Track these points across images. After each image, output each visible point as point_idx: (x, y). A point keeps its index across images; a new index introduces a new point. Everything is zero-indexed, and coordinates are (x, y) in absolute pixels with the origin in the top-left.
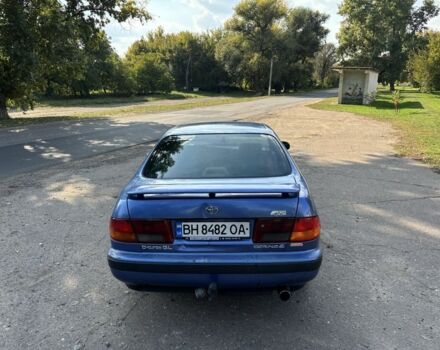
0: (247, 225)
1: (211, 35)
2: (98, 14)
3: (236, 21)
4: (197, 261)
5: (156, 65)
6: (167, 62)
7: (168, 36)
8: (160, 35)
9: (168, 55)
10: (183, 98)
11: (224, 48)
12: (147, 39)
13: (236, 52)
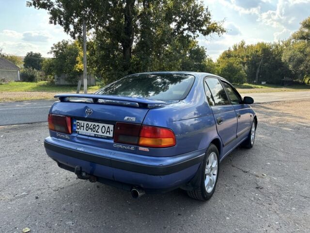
0: (111, 127)
1: (281, 43)
2: (192, 32)
3: (302, 32)
4: (78, 149)
5: (235, 65)
6: (244, 64)
7: (248, 47)
8: (242, 46)
9: (245, 59)
10: (251, 88)
11: (290, 53)
12: (232, 49)
13: (300, 55)
